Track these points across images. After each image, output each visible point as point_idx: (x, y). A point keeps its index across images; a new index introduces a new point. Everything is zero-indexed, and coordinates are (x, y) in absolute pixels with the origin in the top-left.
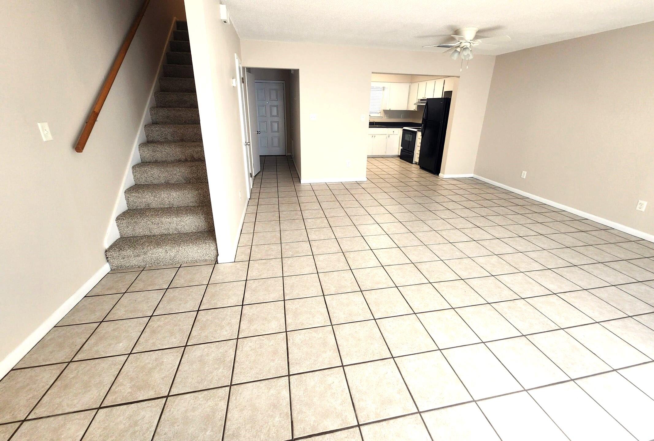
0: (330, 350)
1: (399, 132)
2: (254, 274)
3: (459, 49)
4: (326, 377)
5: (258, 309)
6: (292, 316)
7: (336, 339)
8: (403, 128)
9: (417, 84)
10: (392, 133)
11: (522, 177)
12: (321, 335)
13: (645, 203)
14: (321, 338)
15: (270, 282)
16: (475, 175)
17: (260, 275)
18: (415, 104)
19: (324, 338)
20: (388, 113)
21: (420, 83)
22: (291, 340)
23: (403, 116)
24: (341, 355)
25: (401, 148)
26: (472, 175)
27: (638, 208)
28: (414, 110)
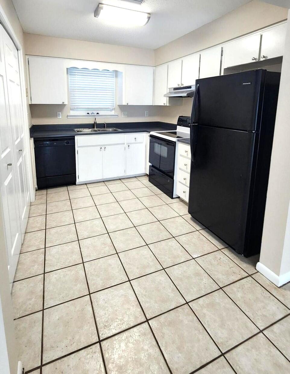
1: (144, 138)
8: (149, 132)
9: (165, 66)
10: (133, 141)
18: (165, 96)
20: (125, 109)
21: (171, 64)
23: (148, 114)
25: (150, 164)
28: (164, 104)
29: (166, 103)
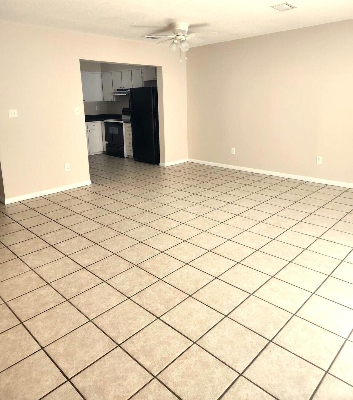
0: (217, 368)
1: (99, 125)
2: (46, 335)
3: (176, 41)
4: (237, 394)
5: (95, 372)
6: (144, 357)
7: (211, 354)
8: (104, 121)
10: (93, 127)
11: (232, 153)
12: (194, 359)
13: (321, 158)
14: (196, 361)
15: (78, 334)
16: (190, 159)
17: (58, 332)
18: (112, 95)
19: (200, 359)
22: (169, 382)
23: (98, 108)
24: (230, 365)
25: (106, 142)
26: (187, 160)
27: (318, 163)
28: (112, 100)
29: (113, 99)
